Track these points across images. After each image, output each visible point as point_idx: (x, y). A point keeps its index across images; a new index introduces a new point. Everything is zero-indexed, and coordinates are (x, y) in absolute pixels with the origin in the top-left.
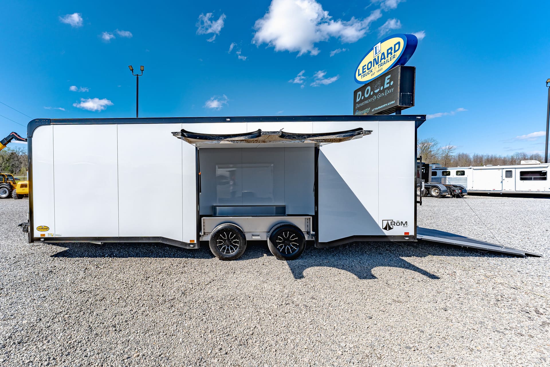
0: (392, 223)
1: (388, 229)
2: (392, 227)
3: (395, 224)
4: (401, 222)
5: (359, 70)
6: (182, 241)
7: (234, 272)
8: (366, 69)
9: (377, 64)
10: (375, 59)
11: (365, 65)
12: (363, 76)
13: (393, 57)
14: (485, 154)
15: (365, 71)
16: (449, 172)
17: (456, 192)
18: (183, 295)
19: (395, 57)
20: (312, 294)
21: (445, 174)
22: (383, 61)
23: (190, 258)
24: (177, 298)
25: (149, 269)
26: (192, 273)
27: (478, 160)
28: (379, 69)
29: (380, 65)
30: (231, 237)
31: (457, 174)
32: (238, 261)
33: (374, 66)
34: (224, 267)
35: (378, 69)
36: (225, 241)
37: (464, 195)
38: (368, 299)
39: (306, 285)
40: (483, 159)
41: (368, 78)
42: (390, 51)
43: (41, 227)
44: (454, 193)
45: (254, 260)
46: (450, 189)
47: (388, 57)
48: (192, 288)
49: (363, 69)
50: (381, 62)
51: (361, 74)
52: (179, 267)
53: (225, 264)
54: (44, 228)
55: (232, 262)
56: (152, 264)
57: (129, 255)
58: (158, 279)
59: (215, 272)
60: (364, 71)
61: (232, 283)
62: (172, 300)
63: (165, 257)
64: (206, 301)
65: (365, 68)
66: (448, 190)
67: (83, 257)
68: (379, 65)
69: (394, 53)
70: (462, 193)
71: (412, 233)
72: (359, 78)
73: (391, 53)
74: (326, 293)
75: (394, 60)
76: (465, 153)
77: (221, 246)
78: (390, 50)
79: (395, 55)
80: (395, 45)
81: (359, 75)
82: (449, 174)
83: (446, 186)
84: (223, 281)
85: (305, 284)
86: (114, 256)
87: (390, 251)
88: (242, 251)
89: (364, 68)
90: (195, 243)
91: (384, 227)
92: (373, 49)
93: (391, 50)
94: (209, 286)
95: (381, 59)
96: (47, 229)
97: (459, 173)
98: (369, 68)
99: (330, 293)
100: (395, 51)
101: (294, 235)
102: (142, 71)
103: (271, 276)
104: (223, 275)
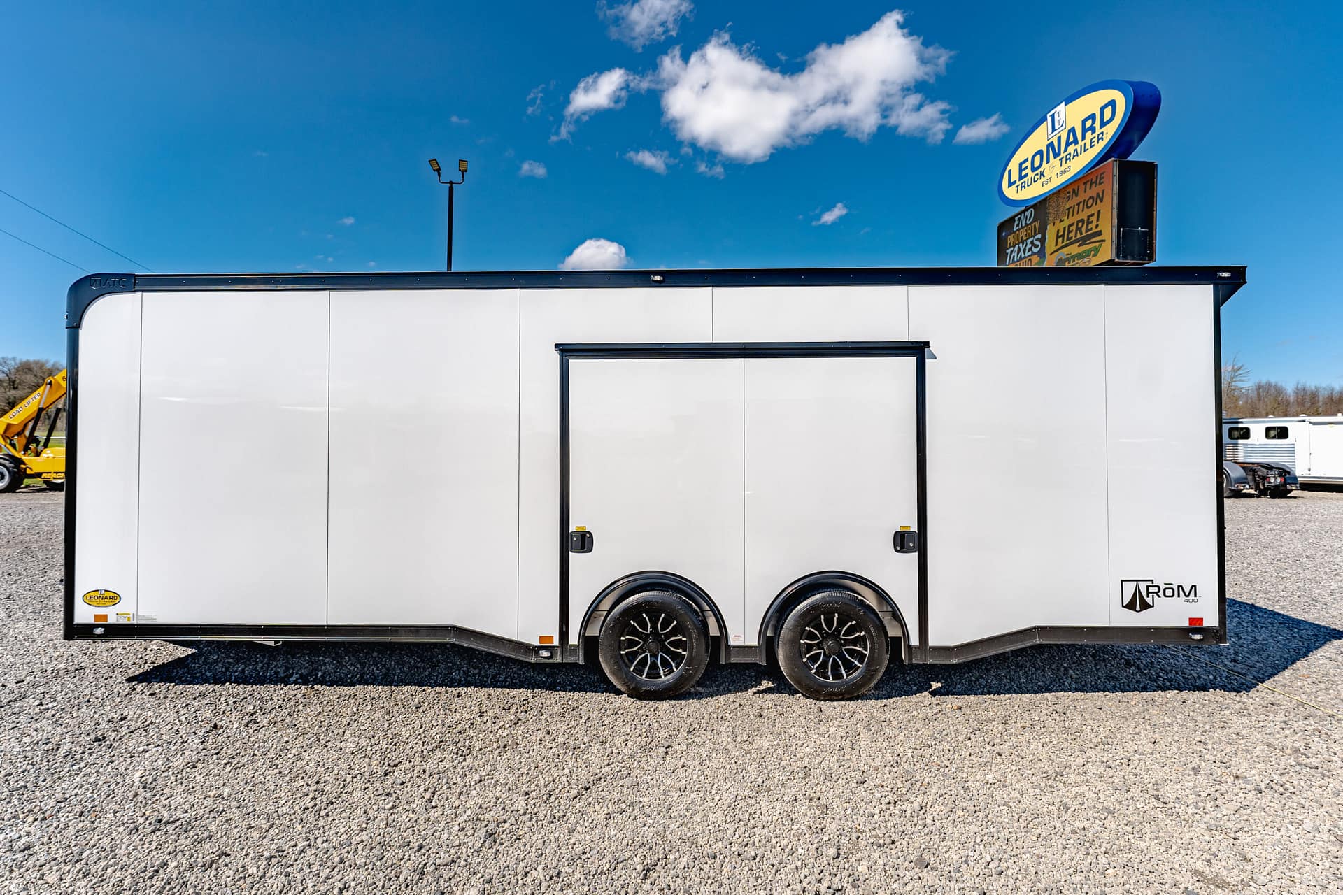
0: (1151, 590)
1: (1138, 608)
2: (1149, 601)
3: (1161, 593)
4: (1179, 587)
5: (1010, 171)
6: (515, 639)
7: (668, 747)
8: (1029, 170)
9: (1056, 155)
10: (1051, 145)
11: (1026, 160)
12: (1020, 187)
13: (1099, 139)
14: (1324, 385)
15: (1027, 175)
16: (1248, 430)
17: (1270, 483)
18: (486, 844)
19: (1102, 139)
20: (917, 845)
21: (1236, 434)
22: (1071, 149)
23: (542, 688)
24: (464, 856)
25: (405, 731)
26: (537, 747)
27: (1308, 399)
28: (1062, 169)
29: (1064, 160)
30: (664, 626)
31: (1267, 436)
32: (683, 702)
33: (1048, 161)
34: (639, 726)
35: (1058, 169)
36: (645, 640)
37: (1291, 491)
38: (1111, 871)
39: (895, 802)
40: (1318, 397)
41: (1035, 191)
42: (1088, 124)
43: (97, 594)
44: (1264, 485)
45: (732, 697)
46: (1254, 475)
47: (1083, 138)
48: (525, 814)
49: (1021, 170)
50: (1065, 150)
51: (1015, 182)
52: (502, 723)
53: (643, 711)
54: (106, 598)
55: (665, 704)
56: (421, 710)
57: (362, 676)
58: (424, 771)
59: (607, 745)
60: (1023, 173)
61: (656, 790)
62: (447, 865)
63: (467, 685)
64: (558, 875)
65: (1026, 168)
66: (1250, 478)
67: (223, 684)
68: (1061, 159)
69: (1101, 128)
70: (1285, 484)
71: (1211, 620)
72: (1010, 193)
73: (1093, 129)
74: (963, 840)
75: (1099, 147)
76: (1273, 380)
77: (635, 654)
78: (1090, 121)
79: (1102, 133)
80: (1102, 109)
81: (1010, 184)
82: (1246, 434)
83: (1243, 468)
84: (628, 782)
85: (891, 798)
86: (317, 682)
87: (1138, 668)
88: (696, 670)
89: (1024, 166)
90: (554, 647)
91: (1126, 601)
92: (1046, 119)
93: (1094, 122)
94: (579, 805)
95: (1068, 144)
96: (114, 598)
97: (1272, 433)
98: (1036, 166)
99: (978, 840)
100: (1103, 124)
101: (854, 622)
102: (463, 172)
103: (783, 763)
104: (631, 756)
